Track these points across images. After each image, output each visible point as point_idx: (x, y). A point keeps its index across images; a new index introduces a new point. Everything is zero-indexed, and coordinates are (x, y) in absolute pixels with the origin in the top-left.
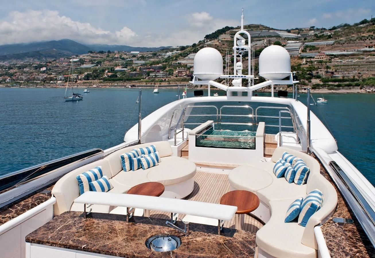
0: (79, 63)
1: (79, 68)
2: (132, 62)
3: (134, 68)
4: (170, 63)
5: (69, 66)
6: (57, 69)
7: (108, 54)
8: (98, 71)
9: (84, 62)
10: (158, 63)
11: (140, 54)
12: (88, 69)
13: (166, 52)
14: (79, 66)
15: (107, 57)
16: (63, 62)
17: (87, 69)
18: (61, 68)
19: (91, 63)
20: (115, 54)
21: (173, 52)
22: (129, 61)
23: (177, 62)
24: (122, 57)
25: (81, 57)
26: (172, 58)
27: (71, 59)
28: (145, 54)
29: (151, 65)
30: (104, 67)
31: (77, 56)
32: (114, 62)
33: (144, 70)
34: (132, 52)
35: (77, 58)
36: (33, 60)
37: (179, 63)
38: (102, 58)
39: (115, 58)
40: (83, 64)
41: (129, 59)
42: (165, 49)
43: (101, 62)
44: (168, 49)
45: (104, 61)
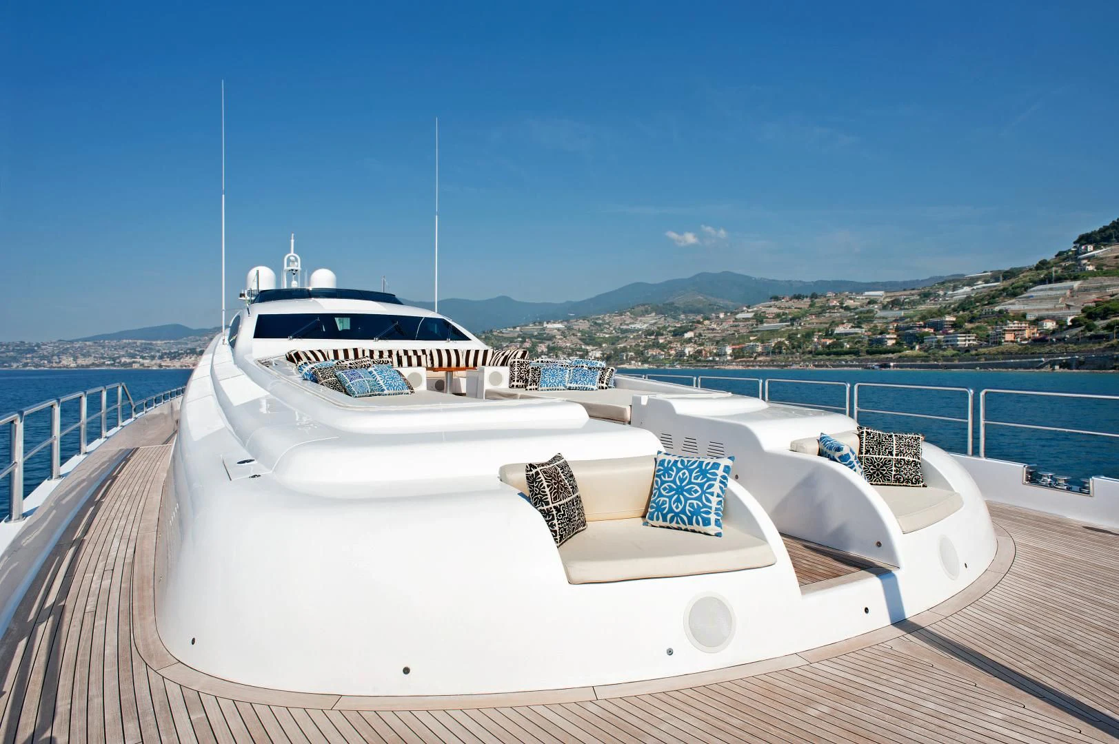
0: (754, 322)
1: (757, 331)
2: (871, 315)
3: (879, 328)
4: (975, 311)
5: (735, 329)
6: (713, 335)
7: (812, 301)
8: (799, 336)
9: (764, 320)
10: (941, 313)
11: (887, 297)
12: (775, 333)
13: (955, 288)
14: (755, 328)
15: (811, 306)
16: (722, 321)
17: (773, 332)
18: (720, 331)
19: (778, 320)
20: (828, 300)
21: (975, 287)
22: (861, 312)
23: (997, 309)
24: (844, 305)
25: (755, 309)
26: (977, 300)
27: (737, 313)
28: (902, 295)
29: (923, 318)
30: (808, 328)
31: (748, 307)
32: (827, 315)
33: (911, 331)
34: (866, 293)
35: (750, 310)
36: (665, 320)
37: (1000, 312)
38: (799, 308)
39: (829, 308)
40: (762, 322)
41: (861, 309)
42: (950, 281)
43: (800, 318)
44: (958, 280)
45: (804, 315)
